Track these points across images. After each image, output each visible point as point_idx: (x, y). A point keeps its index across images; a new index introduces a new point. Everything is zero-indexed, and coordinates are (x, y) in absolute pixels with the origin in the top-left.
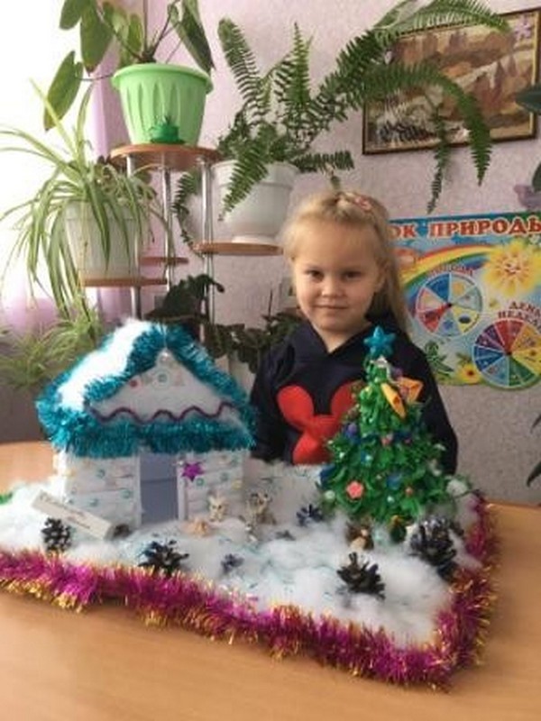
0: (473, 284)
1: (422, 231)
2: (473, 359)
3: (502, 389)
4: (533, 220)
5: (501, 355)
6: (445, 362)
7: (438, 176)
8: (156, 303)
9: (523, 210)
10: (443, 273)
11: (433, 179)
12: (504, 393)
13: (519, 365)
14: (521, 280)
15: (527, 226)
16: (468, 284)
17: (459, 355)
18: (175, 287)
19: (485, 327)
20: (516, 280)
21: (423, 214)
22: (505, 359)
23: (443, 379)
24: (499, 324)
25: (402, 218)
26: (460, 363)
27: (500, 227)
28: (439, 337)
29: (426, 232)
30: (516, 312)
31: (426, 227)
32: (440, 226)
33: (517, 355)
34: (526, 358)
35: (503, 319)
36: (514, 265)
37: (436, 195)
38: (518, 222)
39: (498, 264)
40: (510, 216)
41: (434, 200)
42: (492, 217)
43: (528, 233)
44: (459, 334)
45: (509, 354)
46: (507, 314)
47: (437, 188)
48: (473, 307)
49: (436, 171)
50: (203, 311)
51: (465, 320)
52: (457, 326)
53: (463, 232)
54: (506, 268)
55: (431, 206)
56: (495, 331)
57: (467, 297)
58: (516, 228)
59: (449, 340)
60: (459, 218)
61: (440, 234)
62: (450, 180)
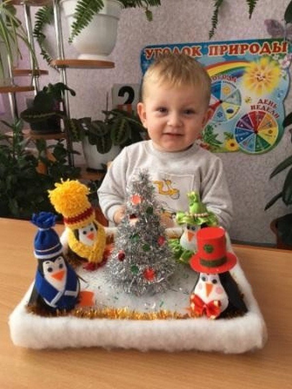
0: (235, 87)
1: (204, 51)
2: (234, 136)
3: (251, 154)
4: (275, 44)
5: (251, 133)
6: (217, 139)
7: (216, 12)
8: (27, 104)
9: (269, 37)
10: (218, 80)
11: (213, 14)
12: (251, 156)
13: (262, 140)
14: (266, 84)
15: (271, 49)
16: (233, 87)
17: (225, 133)
18: (41, 92)
19: (242, 116)
20: (263, 85)
21: (205, 39)
22: (254, 135)
23: (215, 149)
24: (250, 113)
25: (191, 42)
26: (226, 139)
27: (254, 49)
28: (214, 122)
29: (206, 53)
30: (262, 105)
31: (207, 49)
32: (216, 48)
33: (260, 133)
34: (266, 135)
35: (254, 110)
36: (262, 75)
37: (214, 26)
38: (266, 46)
39: (252, 74)
40: (261, 41)
41: (213, 29)
42: (250, 42)
43: (272, 53)
44: (226, 120)
45: (256, 132)
46: (256, 107)
47: (215, 21)
48: (236, 102)
49: (215, 9)
50: (62, 109)
51: (230, 111)
52: (225, 115)
53: (231, 53)
54: (257, 77)
55: (211, 34)
56: (248, 118)
57: (232, 97)
58: (265, 50)
59: (220, 124)
60: (228, 43)
61: (216, 54)
62: (223, 16)
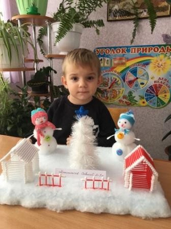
0: (145, 70)
1: (128, 51)
2: (145, 97)
3: (154, 108)
4: (168, 48)
5: (154, 96)
6: (135, 99)
7: (135, 30)
8: (31, 77)
9: (165, 44)
10: (136, 66)
11: (133, 31)
12: (154, 109)
13: (161, 100)
14: (163, 69)
15: (166, 50)
16: (144, 71)
17: (140, 96)
18: (38, 71)
19: (149, 87)
20: (161, 70)
21: (129, 44)
22: (156, 98)
23: (134, 104)
24: (154, 85)
25: (121, 45)
26: (140, 99)
27: (156, 49)
28: (133, 89)
29: (130, 52)
30: (160, 81)
31: (130, 49)
32: (135, 49)
33: (159, 96)
34: (163, 97)
35: (156, 83)
36: (160, 64)
37: (134, 37)
38: (163, 48)
39: (155, 63)
40: (160, 46)
41: (133, 39)
42: (153, 46)
43: (166, 52)
44: (140, 88)
45: (157, 96)
46: (157, 82)
47: (134, 35)
48: (146, 79)
49: (134, 28)
50: (49, 81)
51: (142, 84)
52: (139, 86)
53: (143, 52)
54: (158, 65)
55: (132, 42)
56: (153, 88)
57: (143, 75)
58: (162, 50)
59: (136, 91)
60: (141, 46)
61: (135, 52)
62: (139, 32)
